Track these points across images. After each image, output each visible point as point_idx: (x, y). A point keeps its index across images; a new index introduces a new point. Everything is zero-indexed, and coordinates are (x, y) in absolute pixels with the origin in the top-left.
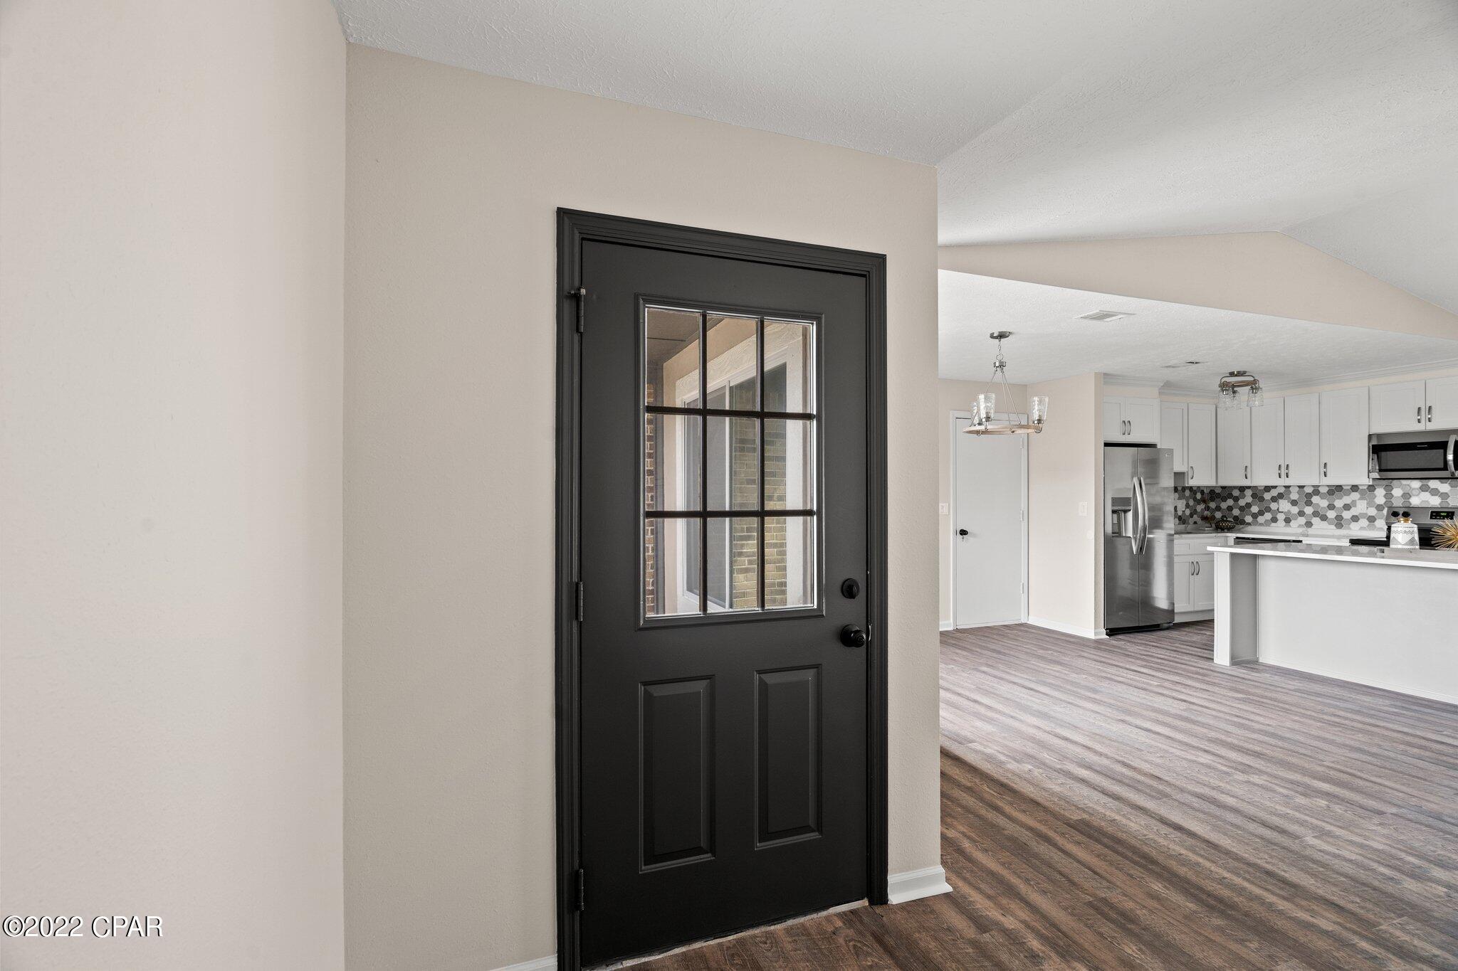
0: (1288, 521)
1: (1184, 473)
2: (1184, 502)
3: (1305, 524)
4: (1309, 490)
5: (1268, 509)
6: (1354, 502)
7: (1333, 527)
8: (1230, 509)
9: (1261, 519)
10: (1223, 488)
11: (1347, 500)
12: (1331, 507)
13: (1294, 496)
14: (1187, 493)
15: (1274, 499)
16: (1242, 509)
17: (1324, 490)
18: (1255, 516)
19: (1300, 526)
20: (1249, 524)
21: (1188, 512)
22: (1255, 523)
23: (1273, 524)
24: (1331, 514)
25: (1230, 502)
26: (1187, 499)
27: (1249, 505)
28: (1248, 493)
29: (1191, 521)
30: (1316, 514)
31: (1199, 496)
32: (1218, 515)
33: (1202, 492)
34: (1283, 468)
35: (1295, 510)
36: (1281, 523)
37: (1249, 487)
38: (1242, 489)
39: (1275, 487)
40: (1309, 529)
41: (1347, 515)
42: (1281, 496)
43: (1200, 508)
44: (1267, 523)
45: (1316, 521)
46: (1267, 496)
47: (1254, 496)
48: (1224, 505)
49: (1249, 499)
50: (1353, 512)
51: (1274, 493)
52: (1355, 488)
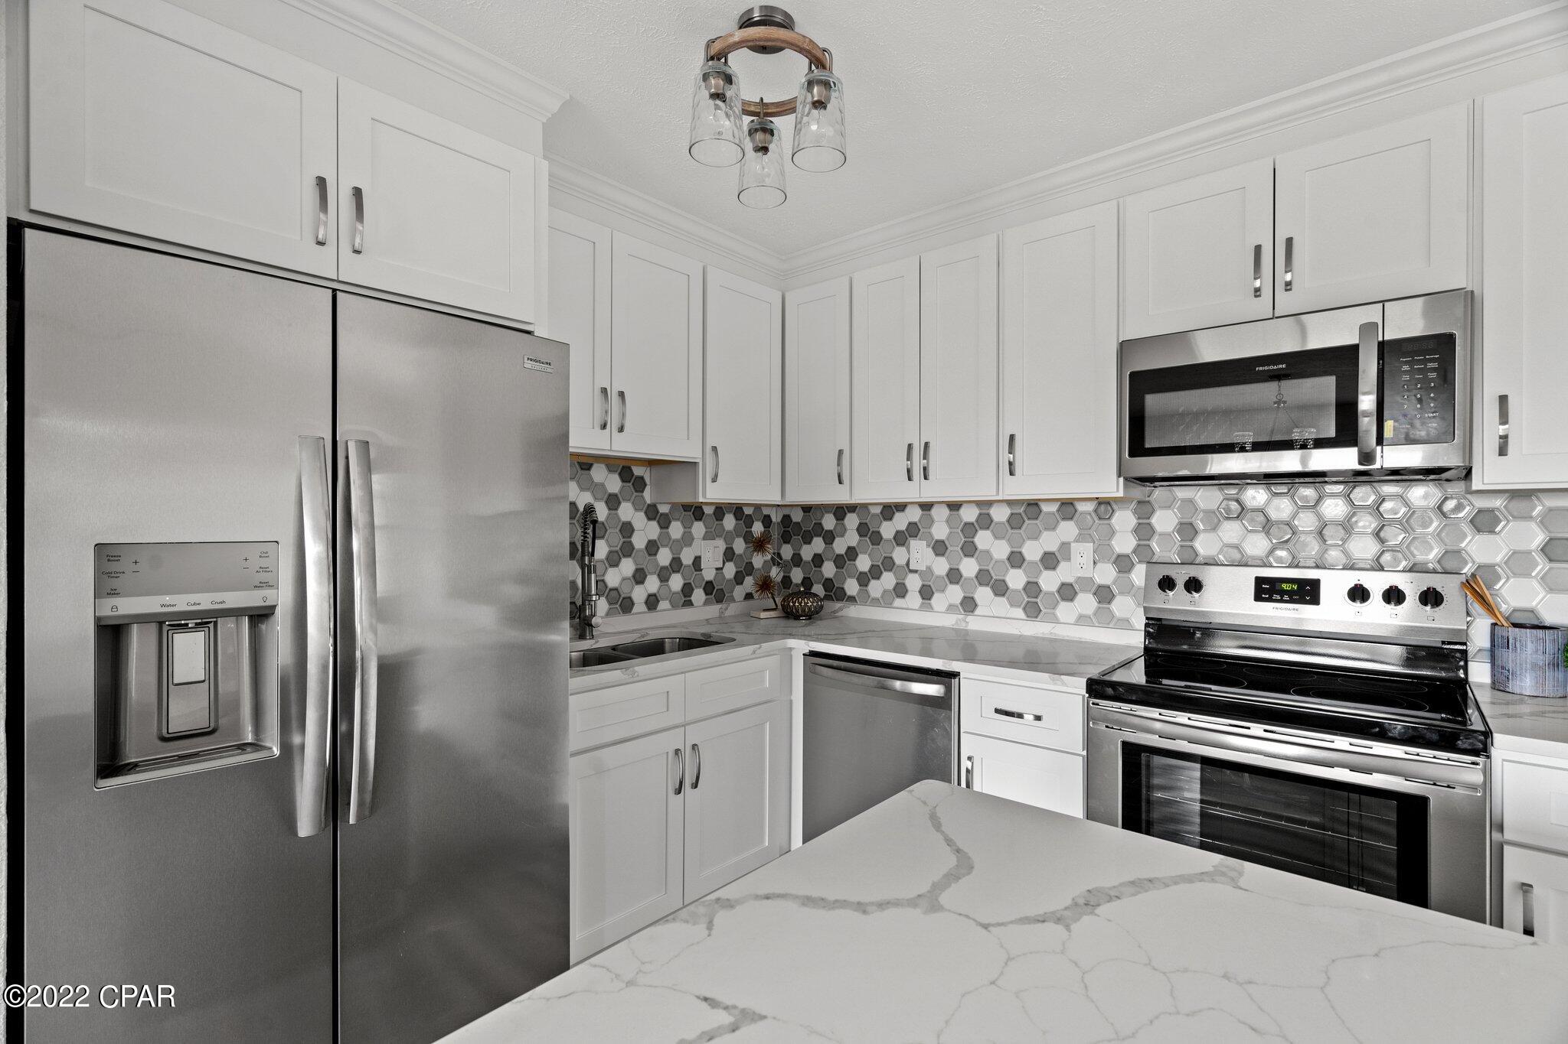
0: (926, 593)
1: (695, 464)
2: (721, 545)
3: (961, 604)
4: (969, 514)
5: (889, 564)
6: (1065, 546)
7: (1019, 613)
8: (818, 560)
9: (875, 588)
10: (807, 509)
11: (1049, 541)
12: (1016, 559)
13: (940, 530)
14: (729, 522)
15: (901, 539)
16: (840, 561)
17: (1000, 514)
18: (864, 580)
19: (951, 608)
20: (852, 599)
21: (730, 570)
22: (864, 598)
23: (898, 602)
24: (1016, 579)
25: (818, 545)
26: (729, 538)
27: (852, 553)
28: (852, 521)
29: (739, 592)
30: (983, 577)
31: (758, 528)
32: (797, 575)
33: (767, 521)
34: (917, 453)
35: (941, 566)
36: (913, 599)
37: (853, 508)
38: (841, 511)
39: (901, 507)
40: (970, 618)
41: (1049, 582)
42: (913, 530)
43: (758, 561)
44: (885, 601)
45: (983, 594)
46: (888, 530)
47: (863, 530)
48: (807, 553)
49: (851, 538)
50: (1065, 573)
51: (900, 521)
52: (1067, 507)
